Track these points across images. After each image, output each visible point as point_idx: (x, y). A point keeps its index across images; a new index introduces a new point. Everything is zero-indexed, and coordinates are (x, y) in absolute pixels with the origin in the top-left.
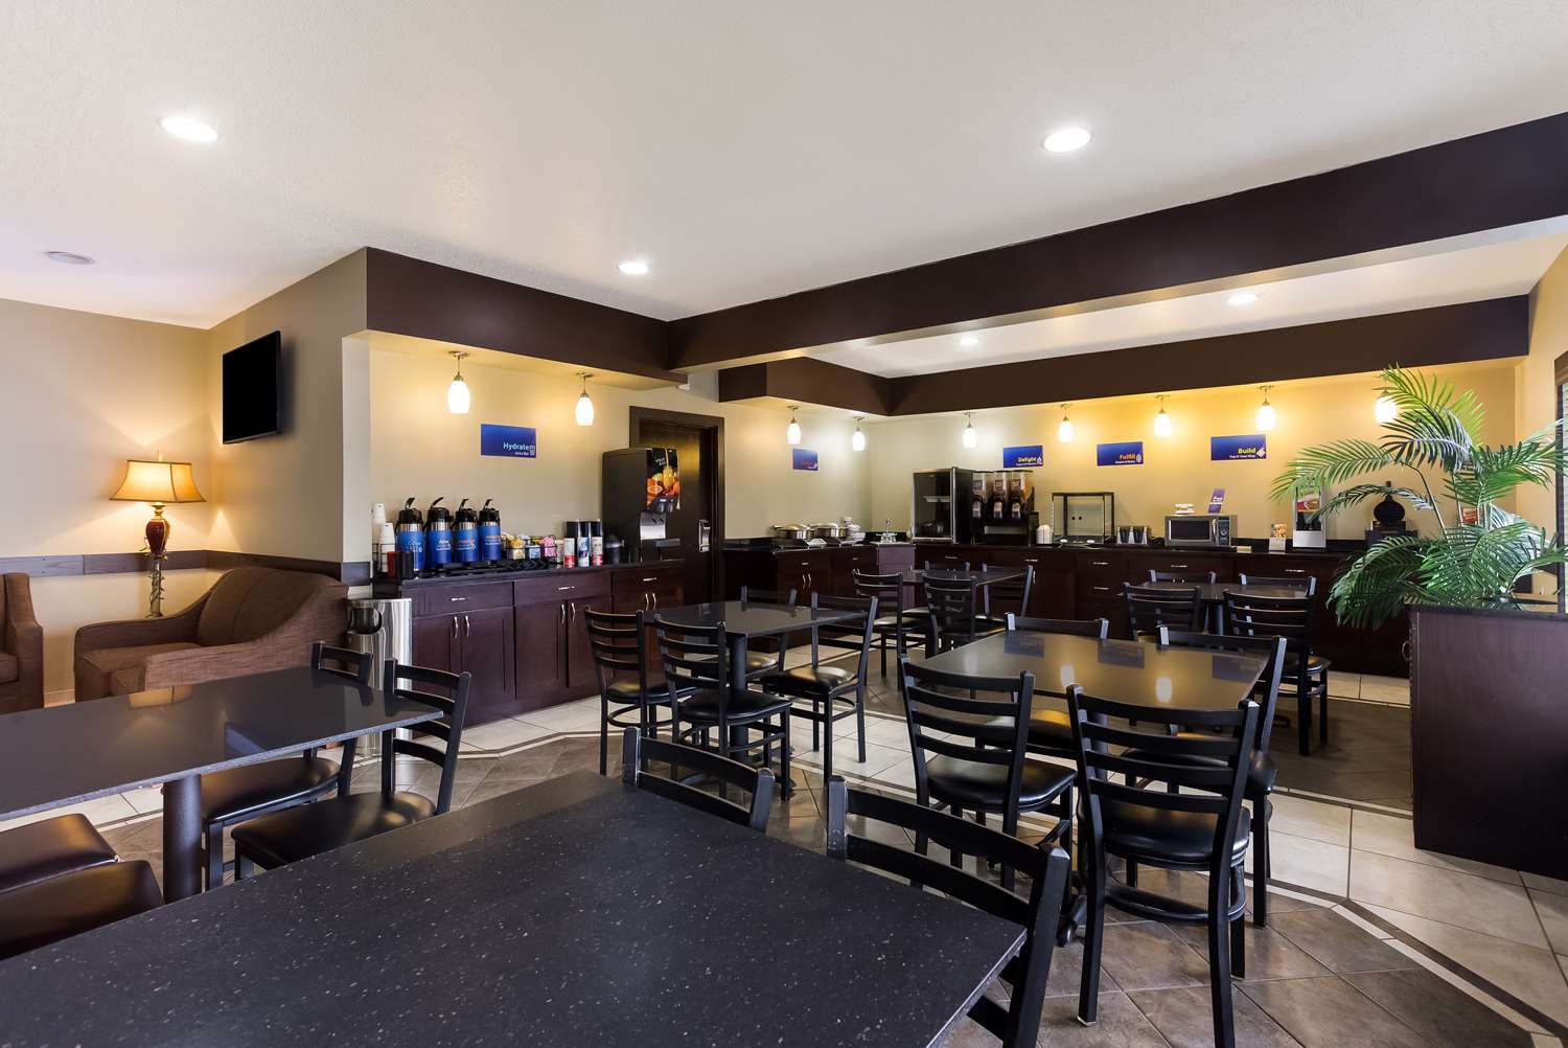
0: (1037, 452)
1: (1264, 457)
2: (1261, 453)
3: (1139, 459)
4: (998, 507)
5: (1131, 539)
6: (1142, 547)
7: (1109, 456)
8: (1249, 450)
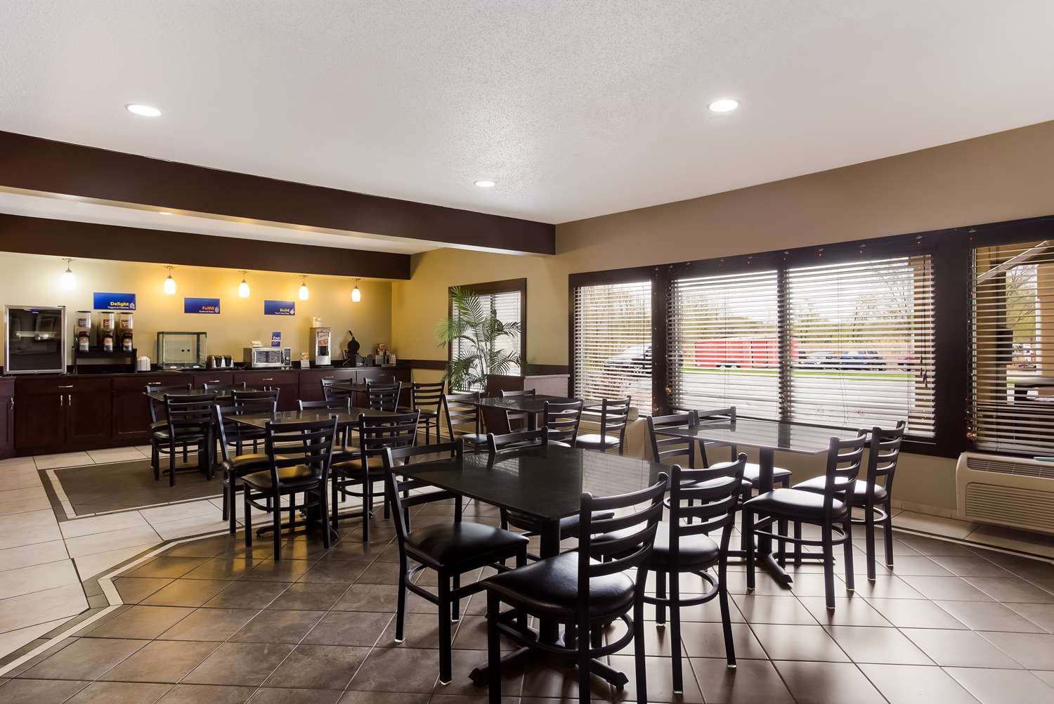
0: (130, 299)
1: (294, 314)
2: (292, 312)
3: (217, 310)
4: (109, 343)
5: (223, 365)
6: (231, 369)
7: (193, 307)
8: (286, 310)
